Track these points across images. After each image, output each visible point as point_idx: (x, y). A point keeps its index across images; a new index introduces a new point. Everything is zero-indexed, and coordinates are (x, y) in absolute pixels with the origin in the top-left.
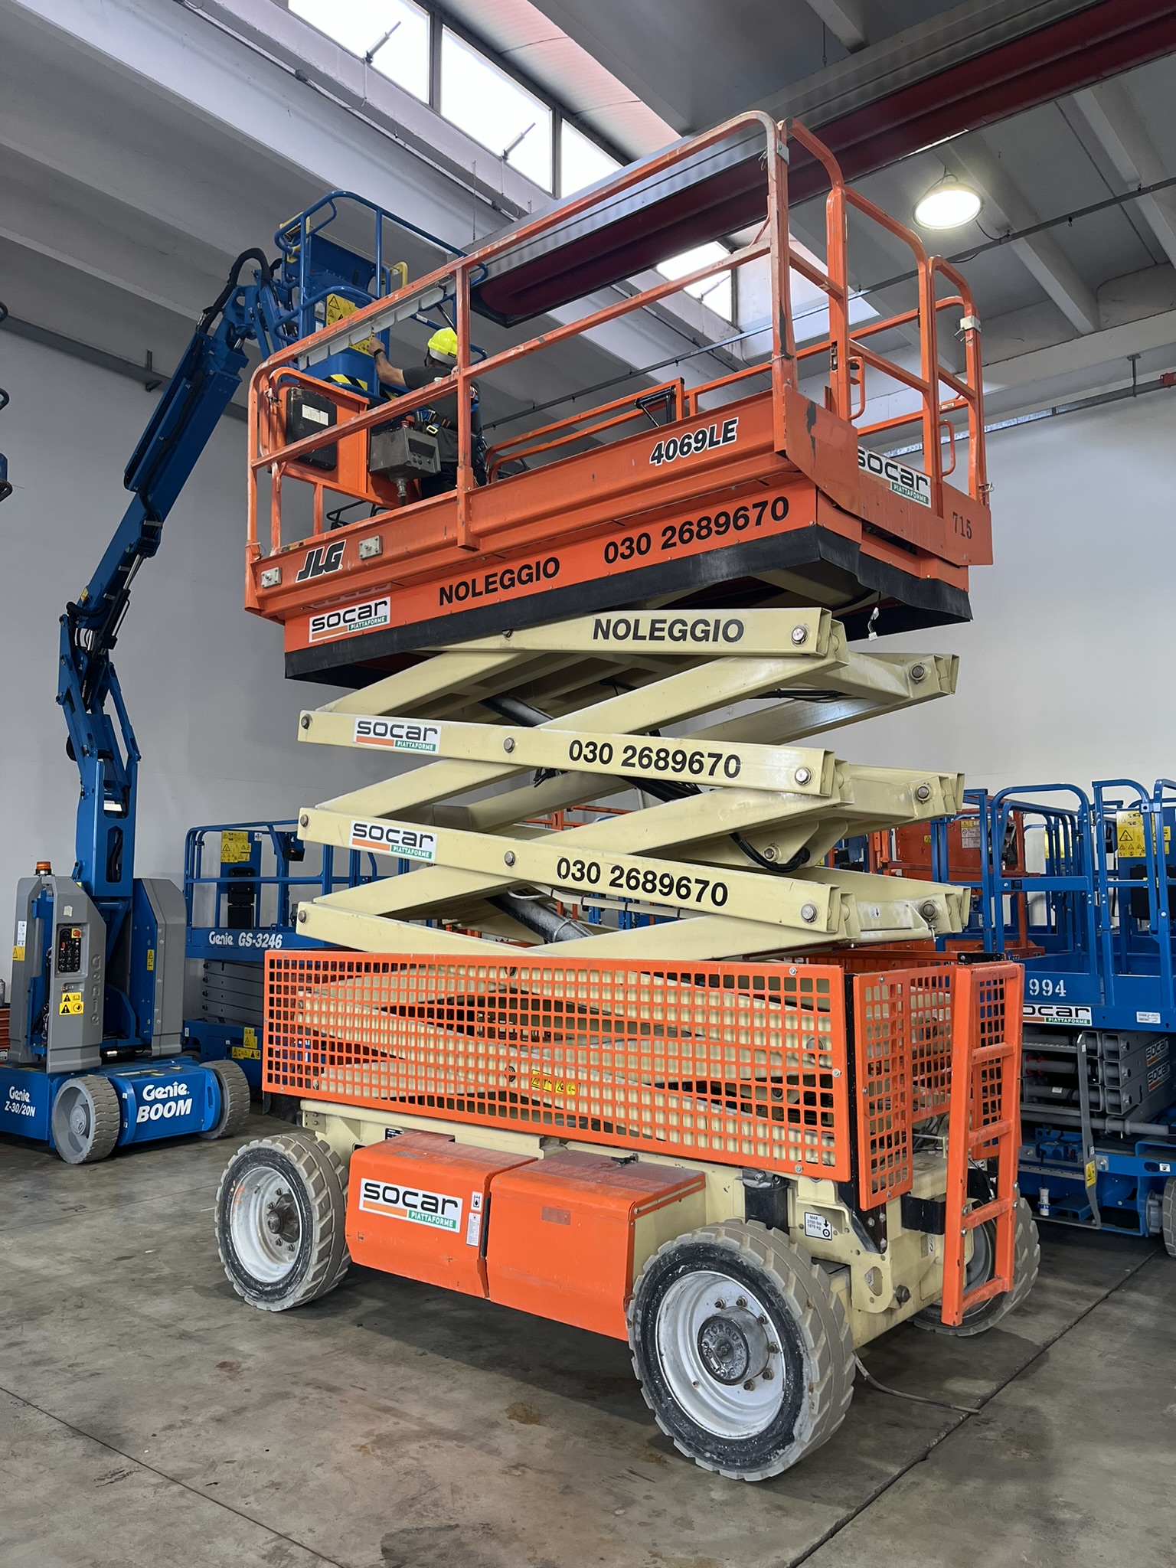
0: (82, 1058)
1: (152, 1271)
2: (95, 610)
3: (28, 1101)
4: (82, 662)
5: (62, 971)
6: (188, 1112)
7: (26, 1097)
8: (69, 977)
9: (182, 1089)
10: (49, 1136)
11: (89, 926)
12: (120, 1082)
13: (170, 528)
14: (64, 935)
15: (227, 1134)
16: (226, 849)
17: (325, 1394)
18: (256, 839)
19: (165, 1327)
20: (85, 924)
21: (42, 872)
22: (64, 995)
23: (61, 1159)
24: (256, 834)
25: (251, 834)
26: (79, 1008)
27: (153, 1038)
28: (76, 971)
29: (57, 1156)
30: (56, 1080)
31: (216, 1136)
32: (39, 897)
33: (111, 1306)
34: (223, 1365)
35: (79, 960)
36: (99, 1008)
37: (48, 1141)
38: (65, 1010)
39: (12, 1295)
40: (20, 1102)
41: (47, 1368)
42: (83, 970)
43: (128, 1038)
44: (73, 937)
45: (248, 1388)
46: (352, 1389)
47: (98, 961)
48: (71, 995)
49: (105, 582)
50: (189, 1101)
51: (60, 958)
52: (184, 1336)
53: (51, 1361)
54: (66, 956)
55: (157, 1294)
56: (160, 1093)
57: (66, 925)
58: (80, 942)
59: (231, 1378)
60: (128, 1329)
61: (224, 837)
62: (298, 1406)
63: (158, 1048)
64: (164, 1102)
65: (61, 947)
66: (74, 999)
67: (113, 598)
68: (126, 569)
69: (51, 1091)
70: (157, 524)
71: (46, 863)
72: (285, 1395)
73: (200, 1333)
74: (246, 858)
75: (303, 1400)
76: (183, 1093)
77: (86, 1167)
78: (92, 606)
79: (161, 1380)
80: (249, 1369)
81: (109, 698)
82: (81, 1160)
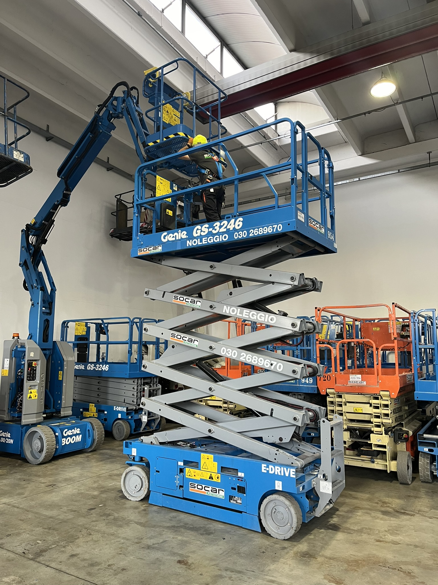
0: (36, 418)
1: (109, 515)
2: (38, 227)
3: (9, 437)
4: (31, 249)
5: (28, 380)
6: (80, 441)
7: (9, 435)
8: (32, 383)
9: (78, 431)
10: (20, 452)
11: (40, 361)
12: (54, 428)
13: (74, 195)
14: (30, 365)
15: (95, 449)
16: (77, 329)
17: (239, 575)
18: (88, 326)
19: (137, 543)
20: (38, 360)
21: (16, 338)
22: (30, 391)
23: (28, 462)
24: (88, 323)
25: (87, 323)
26: (35, 396)
27: (61, 409)
28: (34, 380)
29: (25, 460)
30: (25, 428)
31: (90, 450)
32: (15, 348)
33: (104, 533)
34: (179, 562)
35: (35, 375)
36: (43, 396)
37: (20, 455)
38: (30, 397)
39: (54, 530)
40: (5, 438)
41: (98, 568)
42: (37, 380)
43: (50, 409)
44: (33, 365)
45: (200, 573)
46: (248, 572)
47: (43, 376)
48: (32, 391)
49: (44, 216)
50: (81, 436)
51: (28, 375)
52: (149, 547)
53: (97, 564)
54: (30, 374)
55: (121, 526)
56: (69, 433)
57: (31, 360)
58: (36, 368)
59: (189, 569)
60: (121, 545)
61: (76, 324)
62: (232, 582)
63: (63, 413)
64: (71, 436)
65: (28, 369)
66: (34, 392)
67: (46, 223)
68: (54, 211)
69: (22, 433)
70: (69, 193)
71: (17, 334)
72: (221, 577)
73: (156, 545)
74: (84, 333)
75: (230, 578)
76: (78, 432)
77: (42, 466)
78: (37, 226)
79: (157, 571)
80: (193, 563)
81: (41, 265)
82: (39, 462)
